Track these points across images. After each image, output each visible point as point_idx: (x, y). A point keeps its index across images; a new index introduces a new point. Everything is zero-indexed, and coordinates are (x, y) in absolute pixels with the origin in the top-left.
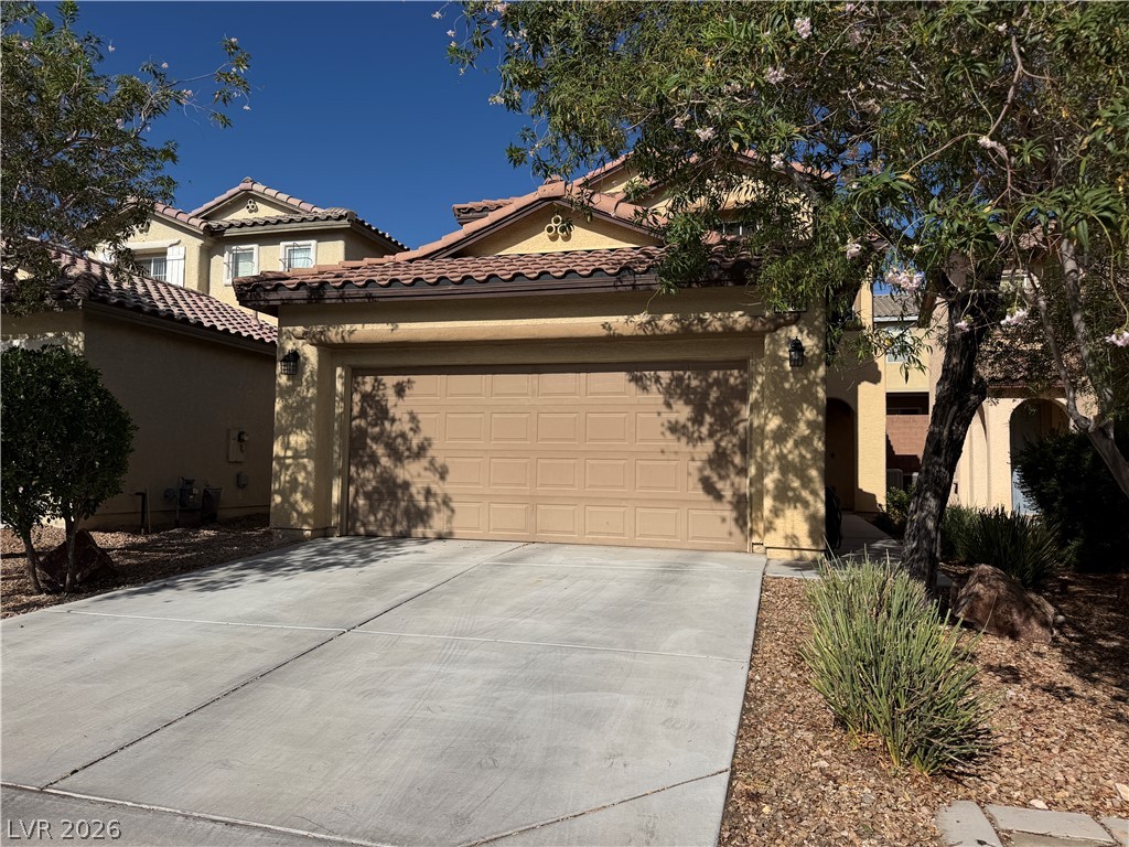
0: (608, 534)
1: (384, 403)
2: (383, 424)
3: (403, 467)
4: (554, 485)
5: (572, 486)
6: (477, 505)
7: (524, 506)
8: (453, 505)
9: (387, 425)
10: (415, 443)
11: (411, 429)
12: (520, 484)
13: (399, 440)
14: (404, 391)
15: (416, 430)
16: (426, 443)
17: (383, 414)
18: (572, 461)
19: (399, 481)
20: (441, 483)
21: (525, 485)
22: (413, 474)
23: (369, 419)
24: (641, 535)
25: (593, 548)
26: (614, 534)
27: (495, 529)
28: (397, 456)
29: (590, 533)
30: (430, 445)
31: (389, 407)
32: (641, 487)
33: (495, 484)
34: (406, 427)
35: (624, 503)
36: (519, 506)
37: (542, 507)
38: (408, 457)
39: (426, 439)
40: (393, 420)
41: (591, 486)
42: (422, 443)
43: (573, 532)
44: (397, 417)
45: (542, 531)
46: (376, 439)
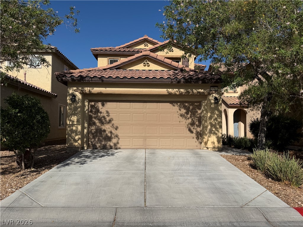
0: (166, 146)
1: (98, 108)
2: (98, 114)
3: (104, 126)
4: (151, 133)
5: (156, 133)
6: (129, 139)
7: (143, 139)
8: (119, 137)
9: (99, 114)
10: (108, 119)
11: (107, 115)
12: (141, 133)
13: (103, 118)
14: (104, 105)
15: (108, 116)
16: (111, 120)
17: (98, 111)
18: (156, 127)
19: (102, 130)
20: (115, 131)
21: (143, 133)
22: (107, 128)
23: (93, 112)
24: (175, 146)
25: (161, 150)
26: (168, 146)
27: (134, 146)
28: (102, 123)
29: (161, 146)
30: (113, 120)
31: (100, 109)
32: (175, 134)
33: (134, 133)
34: (105, 115)
35: (170, 138)
36: (141, 139)
37: (148, 139)
38: (106, 123)
39: (111, 118)
40: (101, 113)
41: (161, 133)
42: (110, 119)
43: (156, 146)
44: (102, 112)
45: (148, 146)
46: (95, 118)
